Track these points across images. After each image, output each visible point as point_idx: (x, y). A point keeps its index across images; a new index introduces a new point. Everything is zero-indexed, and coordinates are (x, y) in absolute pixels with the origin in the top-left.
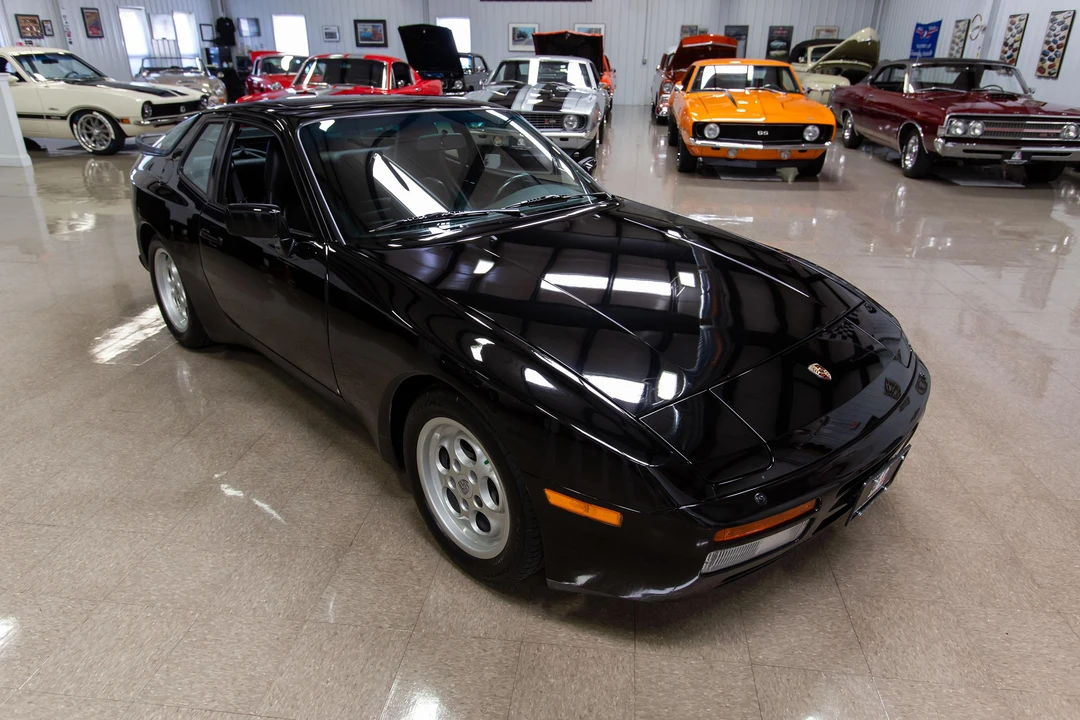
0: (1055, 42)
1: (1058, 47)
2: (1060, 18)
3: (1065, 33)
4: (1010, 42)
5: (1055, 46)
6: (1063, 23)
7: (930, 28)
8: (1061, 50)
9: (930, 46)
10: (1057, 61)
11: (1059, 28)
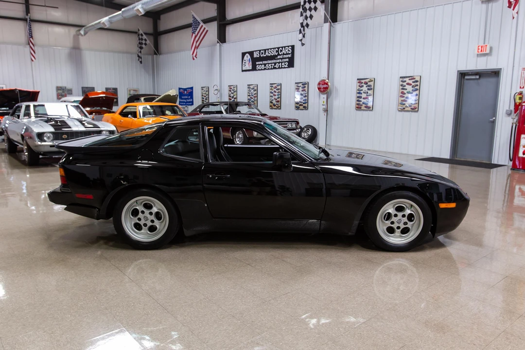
0: (252, 95)
1: (254, 97)
2: (252, 87)
3: (256, 92)
4: (232, 95)
5: (253, 97)
6: (253, 89)
7: (188, 90)
8: (256, 98)
9: (190, 97)
10: (256, 102)
11: (252, 90)
